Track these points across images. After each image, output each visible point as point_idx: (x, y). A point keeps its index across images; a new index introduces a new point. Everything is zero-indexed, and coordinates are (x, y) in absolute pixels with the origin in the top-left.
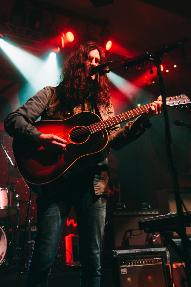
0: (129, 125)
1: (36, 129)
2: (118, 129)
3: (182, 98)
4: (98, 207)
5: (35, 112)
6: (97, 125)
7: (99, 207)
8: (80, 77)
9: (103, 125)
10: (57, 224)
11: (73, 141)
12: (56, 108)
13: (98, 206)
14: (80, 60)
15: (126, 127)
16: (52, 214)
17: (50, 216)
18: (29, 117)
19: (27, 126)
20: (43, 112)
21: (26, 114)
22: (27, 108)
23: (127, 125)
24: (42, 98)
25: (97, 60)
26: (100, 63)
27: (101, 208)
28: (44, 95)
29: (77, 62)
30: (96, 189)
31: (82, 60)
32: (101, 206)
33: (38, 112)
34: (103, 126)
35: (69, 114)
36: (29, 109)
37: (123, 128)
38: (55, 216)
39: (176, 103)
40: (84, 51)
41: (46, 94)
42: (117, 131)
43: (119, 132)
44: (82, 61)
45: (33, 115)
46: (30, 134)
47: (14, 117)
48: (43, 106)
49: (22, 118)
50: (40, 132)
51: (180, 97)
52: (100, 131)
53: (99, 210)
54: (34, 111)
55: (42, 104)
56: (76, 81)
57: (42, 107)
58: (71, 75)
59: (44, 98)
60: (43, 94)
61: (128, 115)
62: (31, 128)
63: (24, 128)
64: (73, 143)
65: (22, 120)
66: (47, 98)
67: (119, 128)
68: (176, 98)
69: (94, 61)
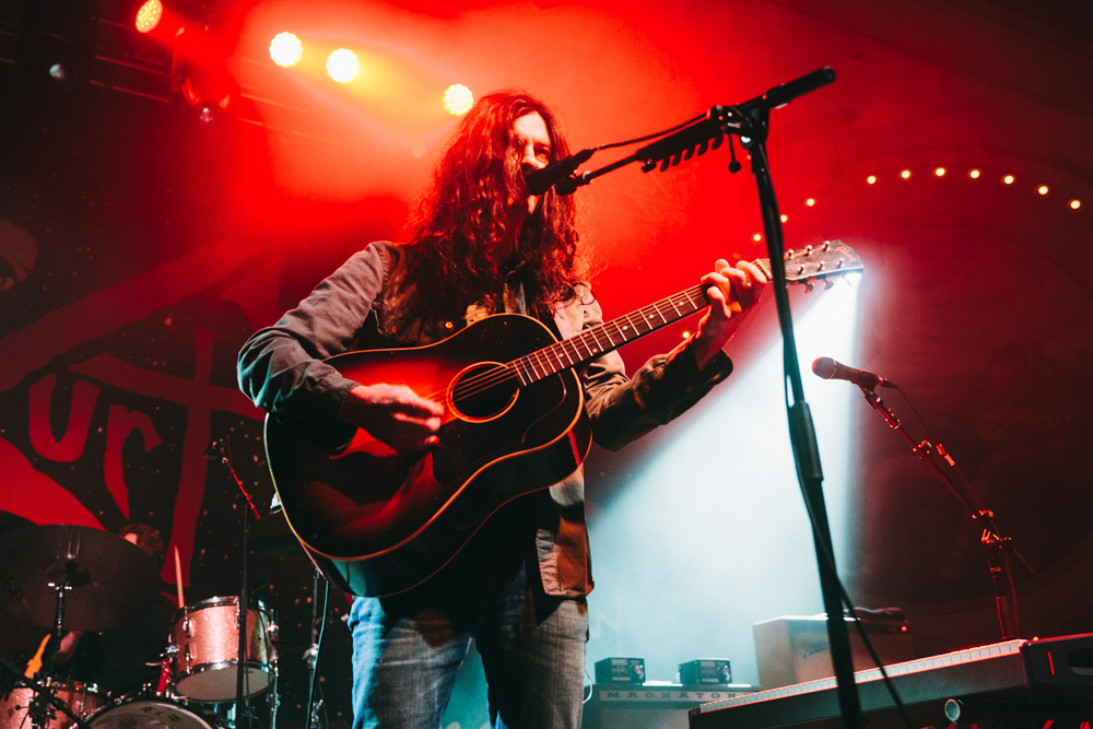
0: (656, 365)
1: (337, 373)
2: (618, 378)
3: (830, 252)
4: (558, 636)
5: (337, 326)
6: (543, 359)
7: (563, 636)
8: (486, 205)
9: (561, 355)
10: (421, 695)
11: (465, 414)
12: (407, 310)
13: (559, 632)
14: (485, 148)
15: (645, 375)
16: (402, 659)
17: (397, 667)
18: (320, 341)
19: (307, 364)
20: (366, 323)
21: (309, 332)
22: (312, 314)
23: (649, 366)
24: (359, 277)
25: (539, 149)
26: (550, 157)
27: (568, 638)
28: (366, 268)
29: (475, 158)
30: (547, 577)
31: (490, 148)
32: (568, 631)
33: (348, 326)
34: (565, 359)
35: (449, 325)
36: (318, 315)
37: (634, 378)
38: (414, 667)
39: (809, 269)
40: (497, 118)
41: (373, 265)
42: (616, 386)
43: (621, 390)
44: (489, 152)
45: (332, 334)
46: (319, 391)
47: (269, 342)
48: (365, 303)
49: (295, 344)
50: (352, 382)
51: (825, 250)
52: (552, 375)
53: (562, 647)
54: (334, 323)
55: (362, 298)
56: (474, 218)
57: (362, 307)
58: (456, 201)
59: (365, 279)
60: (363, 264)
61: (647, 317)
62: (320, 372)
63: (298, 374)
64: (465, 419)
65: (294, 349)
66: (378, 279)
67: (621, 375)
68: (811, 253)
69: (530, 149)
